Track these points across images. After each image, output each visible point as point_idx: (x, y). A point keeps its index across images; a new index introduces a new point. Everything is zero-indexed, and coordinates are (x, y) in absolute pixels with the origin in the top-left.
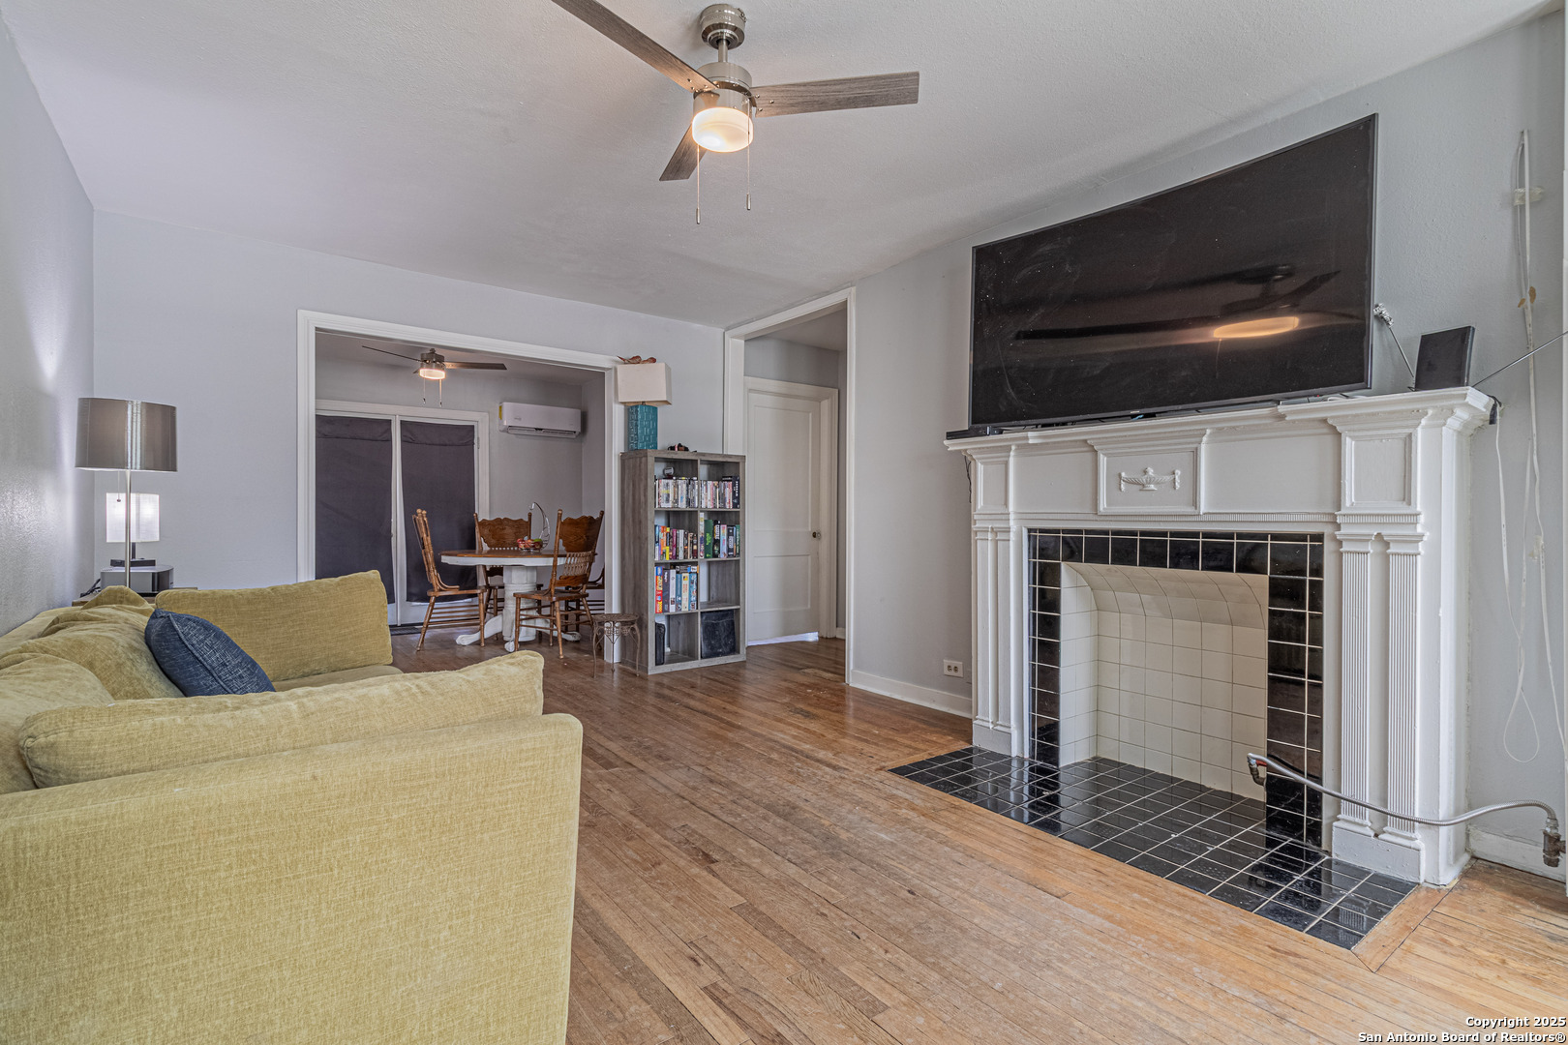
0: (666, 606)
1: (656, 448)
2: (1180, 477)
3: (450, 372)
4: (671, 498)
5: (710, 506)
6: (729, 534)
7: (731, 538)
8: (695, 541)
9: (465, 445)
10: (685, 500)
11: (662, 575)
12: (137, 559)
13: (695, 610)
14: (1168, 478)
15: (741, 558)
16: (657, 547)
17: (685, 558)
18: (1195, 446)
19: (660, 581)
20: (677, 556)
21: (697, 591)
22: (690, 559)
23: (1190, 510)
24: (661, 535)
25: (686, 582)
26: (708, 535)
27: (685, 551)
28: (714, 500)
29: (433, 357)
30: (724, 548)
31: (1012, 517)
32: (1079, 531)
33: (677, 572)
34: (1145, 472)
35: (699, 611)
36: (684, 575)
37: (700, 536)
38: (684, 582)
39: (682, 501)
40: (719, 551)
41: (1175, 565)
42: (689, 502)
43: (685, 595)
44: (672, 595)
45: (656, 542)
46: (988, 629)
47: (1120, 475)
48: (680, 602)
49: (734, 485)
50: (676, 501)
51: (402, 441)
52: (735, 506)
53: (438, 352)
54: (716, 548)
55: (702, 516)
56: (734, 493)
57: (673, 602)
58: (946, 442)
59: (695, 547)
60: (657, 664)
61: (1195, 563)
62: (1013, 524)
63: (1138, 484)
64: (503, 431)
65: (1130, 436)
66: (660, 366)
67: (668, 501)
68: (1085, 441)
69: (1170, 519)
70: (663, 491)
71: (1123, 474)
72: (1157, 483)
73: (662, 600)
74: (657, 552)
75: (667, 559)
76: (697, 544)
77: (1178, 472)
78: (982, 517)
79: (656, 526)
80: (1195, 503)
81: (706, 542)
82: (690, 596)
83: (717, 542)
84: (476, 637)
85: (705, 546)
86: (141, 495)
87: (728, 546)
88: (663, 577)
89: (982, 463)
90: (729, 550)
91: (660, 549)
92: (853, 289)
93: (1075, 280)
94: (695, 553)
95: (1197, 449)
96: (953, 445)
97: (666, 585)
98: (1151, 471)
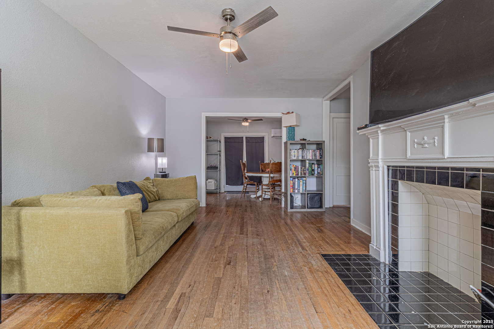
0: (294, 190)
1: (294, 140)
2: (438, 140)
3: (250, 123)
4: (296, 156)
5: (311, 158)
6: (318, 168)
7: (319, 169)
8: (305, 170)
9: (262, 142)
10: (301, 156)
11: (293, 180)
12: (163, 171)
13: (305, 192)
14: (432, 141)
15: (323, 176)
16: (291, 171)
17: (301, 175)
18: (442, 124)
19: (292, 182)
20: (298, 174)
21: (306, 186)
22: (304, 176)
23: (440, 156)
24: (292, 168)
25: (301, 183)
26: (310, 168)
27: (301, 173)
28: (312, 156)
29: (246, 119)
30: (316, 172)
31: (380, 161)
32: (404, 167)
33: (298, 180)
34: (424, 139)
35: (306, 193)
36: (300, 181)
37: (307, 168)
38: (300, 183)
39: (300, 157)
40: (314, 173)
41: (439, 184)
42: (302, 157)
43: (301, 187)
44: (296, 187)
45: (290, 170)
46: (374, 206)
47: (414, 141)
48: (299, 190)
49: (320, 151)
50: (298, 157)
51: (246, 142)
52: (320, 158)
53: (247, 118)
54: (313, 172)
55: (307, 162)
56: (320, 154)
57: (297, 189)
58: (358, 131)
59: (305, 172)
60: (291, 209)
61: (447, 183)
62: (381, 164)
63: (421, 145)
64: (272, 138)
65: (415, 122)
66: (294, 114)
67: (295, 157)
68: (400, 126)
69: (434, 161)
70: (293, 154)
71: (416, 140)
72: (428, 144)
73: (293, 188)
74: (291, 173)
75: (294, 175)
76: (306, 171)
77: (436, 138)
78: (372, 161)
79: (290, 165)
80: (443, 153)
81: (309, 170)
82: (303, 188)
83: (313, 170)
84: (255, 196)
85: (309, 171)
86: (163, 158)
87: (318, 172)
88: (293, 181)
89: (372, 139)
90: (318, 173)
91: (292, 172)
92: (352, 77)
93: (406, 55)
94: (305, 174)
95: (443, 125)
96: (361, 132)
97: (294, 184)
98: (426, 138)
